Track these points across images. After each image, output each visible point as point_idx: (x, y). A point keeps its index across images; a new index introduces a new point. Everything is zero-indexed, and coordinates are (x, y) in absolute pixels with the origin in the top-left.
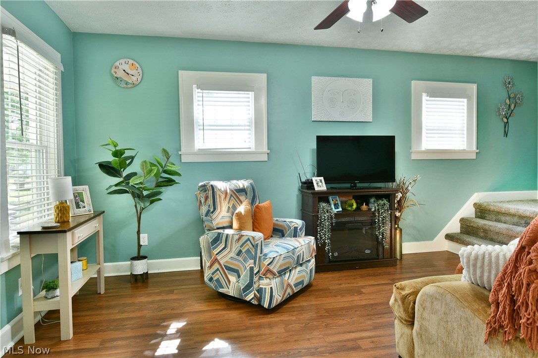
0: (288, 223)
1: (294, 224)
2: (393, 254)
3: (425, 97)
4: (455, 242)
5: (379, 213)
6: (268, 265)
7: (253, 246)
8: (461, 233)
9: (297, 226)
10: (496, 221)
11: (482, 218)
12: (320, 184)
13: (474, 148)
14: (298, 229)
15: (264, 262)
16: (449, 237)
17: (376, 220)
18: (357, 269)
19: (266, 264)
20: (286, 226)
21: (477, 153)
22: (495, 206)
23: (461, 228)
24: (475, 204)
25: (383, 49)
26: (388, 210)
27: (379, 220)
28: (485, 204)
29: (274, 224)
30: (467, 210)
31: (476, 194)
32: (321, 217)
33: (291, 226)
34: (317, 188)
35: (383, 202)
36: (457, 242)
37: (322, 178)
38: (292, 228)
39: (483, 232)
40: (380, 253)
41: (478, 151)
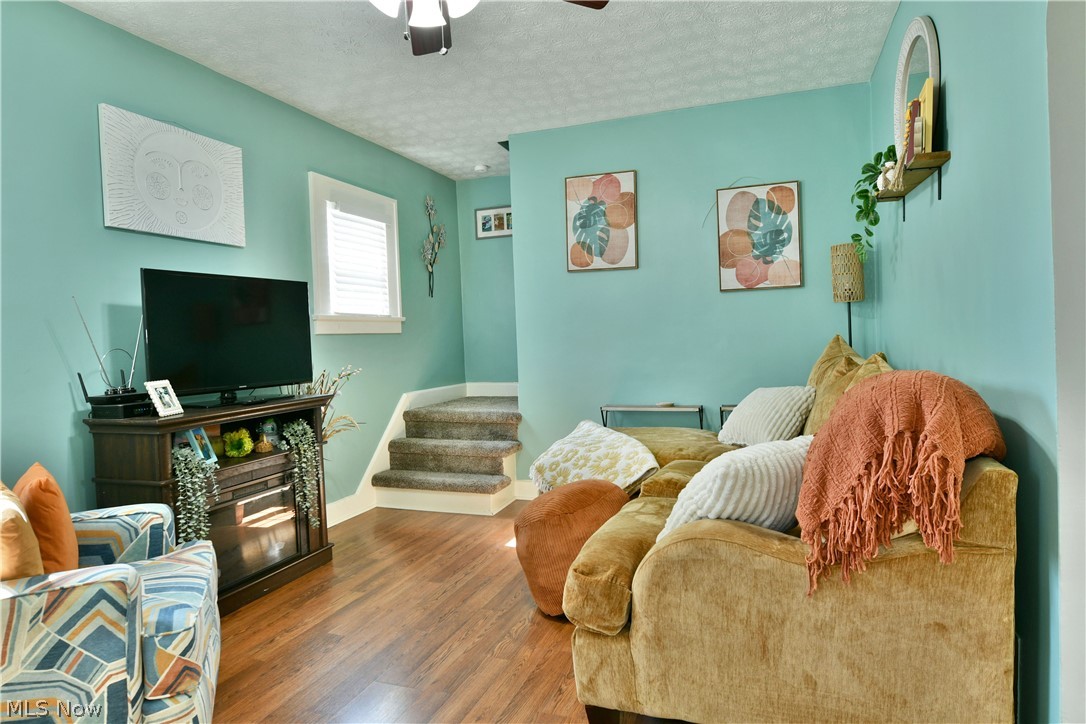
0: (127, 519)
1: (146, 518)
2: (324, 537)
3: (331, 210)
4: (393, 487)
5: (299, 453)
6: (184, 653)
7: (123, 611)
8: (391, 469)
9: (160, 521)
10: (443, 437)
11: (421, 435)
12: (166, 397)
13: (399, 315)
14: (165, 528)
15: (169, 650)
16: (379, 481)
17: (296, 470)
18: (267, 593)
19: (177, 653)
20: (119, 530)
21: (403, 323)
22: (438, 412)
23: (391, 459)
24: (406, 415)
25: (260, 88)
26: (313, 443)
27: (301, 468)
28: (424, 412)
29: (80, 534)
30: (395, 427)
31: (405, 396)
32: (184, 486)
33: (139, 525)
34: (162, 411)
35: (301, 428)
36: (397, 487)
37: (166, 383)
38: (142, 532)
39: (435, 459)
40: (302, 543)
41: (404, 319)
